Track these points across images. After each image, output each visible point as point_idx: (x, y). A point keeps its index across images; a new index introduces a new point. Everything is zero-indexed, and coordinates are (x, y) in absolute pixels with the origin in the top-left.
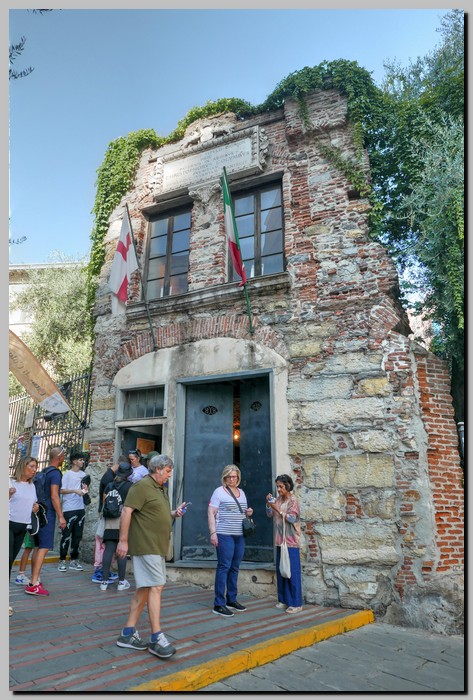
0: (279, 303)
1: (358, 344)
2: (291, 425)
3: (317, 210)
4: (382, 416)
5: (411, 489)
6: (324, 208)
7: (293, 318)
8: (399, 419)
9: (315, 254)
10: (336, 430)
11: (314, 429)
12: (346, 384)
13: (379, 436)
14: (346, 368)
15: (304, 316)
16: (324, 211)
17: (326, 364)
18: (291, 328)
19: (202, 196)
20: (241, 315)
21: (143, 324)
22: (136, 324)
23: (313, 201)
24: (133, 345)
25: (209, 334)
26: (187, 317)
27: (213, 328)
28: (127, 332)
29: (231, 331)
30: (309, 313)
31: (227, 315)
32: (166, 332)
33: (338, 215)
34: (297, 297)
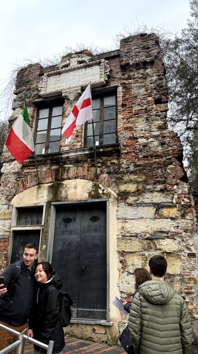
0: (113, 161)
1: (159, 187)
2: (119, 233)
3: (137, 109)
4: (174, 230)
5: (191, 276)
6: (140, 108)
7: (121, 170)
8: (184, 233)
9: (135, 134)
10: (145, 237)
11: (133, 236)
12: (152, 210)
13: (172, 243)
14: (152, 200)
15: (128, 169)
16: (141, 110)
17: (140, 198)
18: (119, 176)
19: (70, 97)
20: (90, 167)
21: (32, 169)
22: (28, 169)
23: (135, 104)
24: (25, 181)
25: (72, 177)
26: (59, 166)
27: (74, 173)
28: (22, 173)
29: (85, 175)
30: (131, 168)
31: (83, 166)
32: (46, 174)
33: (149, 113)
34: (124, 158)
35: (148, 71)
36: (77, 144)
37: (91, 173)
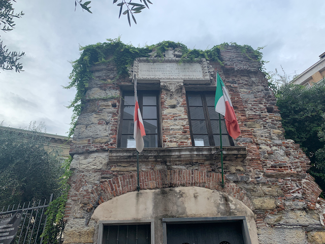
0: (238, 168)
1: (301, 204)
3: (250, 113)
6: (254, 113)
7: (250, 179)
9: (255, 140)
12: (301, 234)
14: (298, 221)
15: (258, 180)
16: (255, 115)
17: (283, 217)
18: (250, 186)
19: (171, 88)
20: (210, 172)
21: (124, 167)
22: (118, 166)
23: (246, 108)
24: (114, 183)
25: (187, 183)
26: (166, 167)
27: (189, 178)
28: (107, 171)
29: (205, 183)
30: (261, 178)
31: (200, 170)
32: (147, 176)
33: (264, 119)
34: (249, 165)
35: (253, 79)
36: (186, 141)
37: (213, 180)
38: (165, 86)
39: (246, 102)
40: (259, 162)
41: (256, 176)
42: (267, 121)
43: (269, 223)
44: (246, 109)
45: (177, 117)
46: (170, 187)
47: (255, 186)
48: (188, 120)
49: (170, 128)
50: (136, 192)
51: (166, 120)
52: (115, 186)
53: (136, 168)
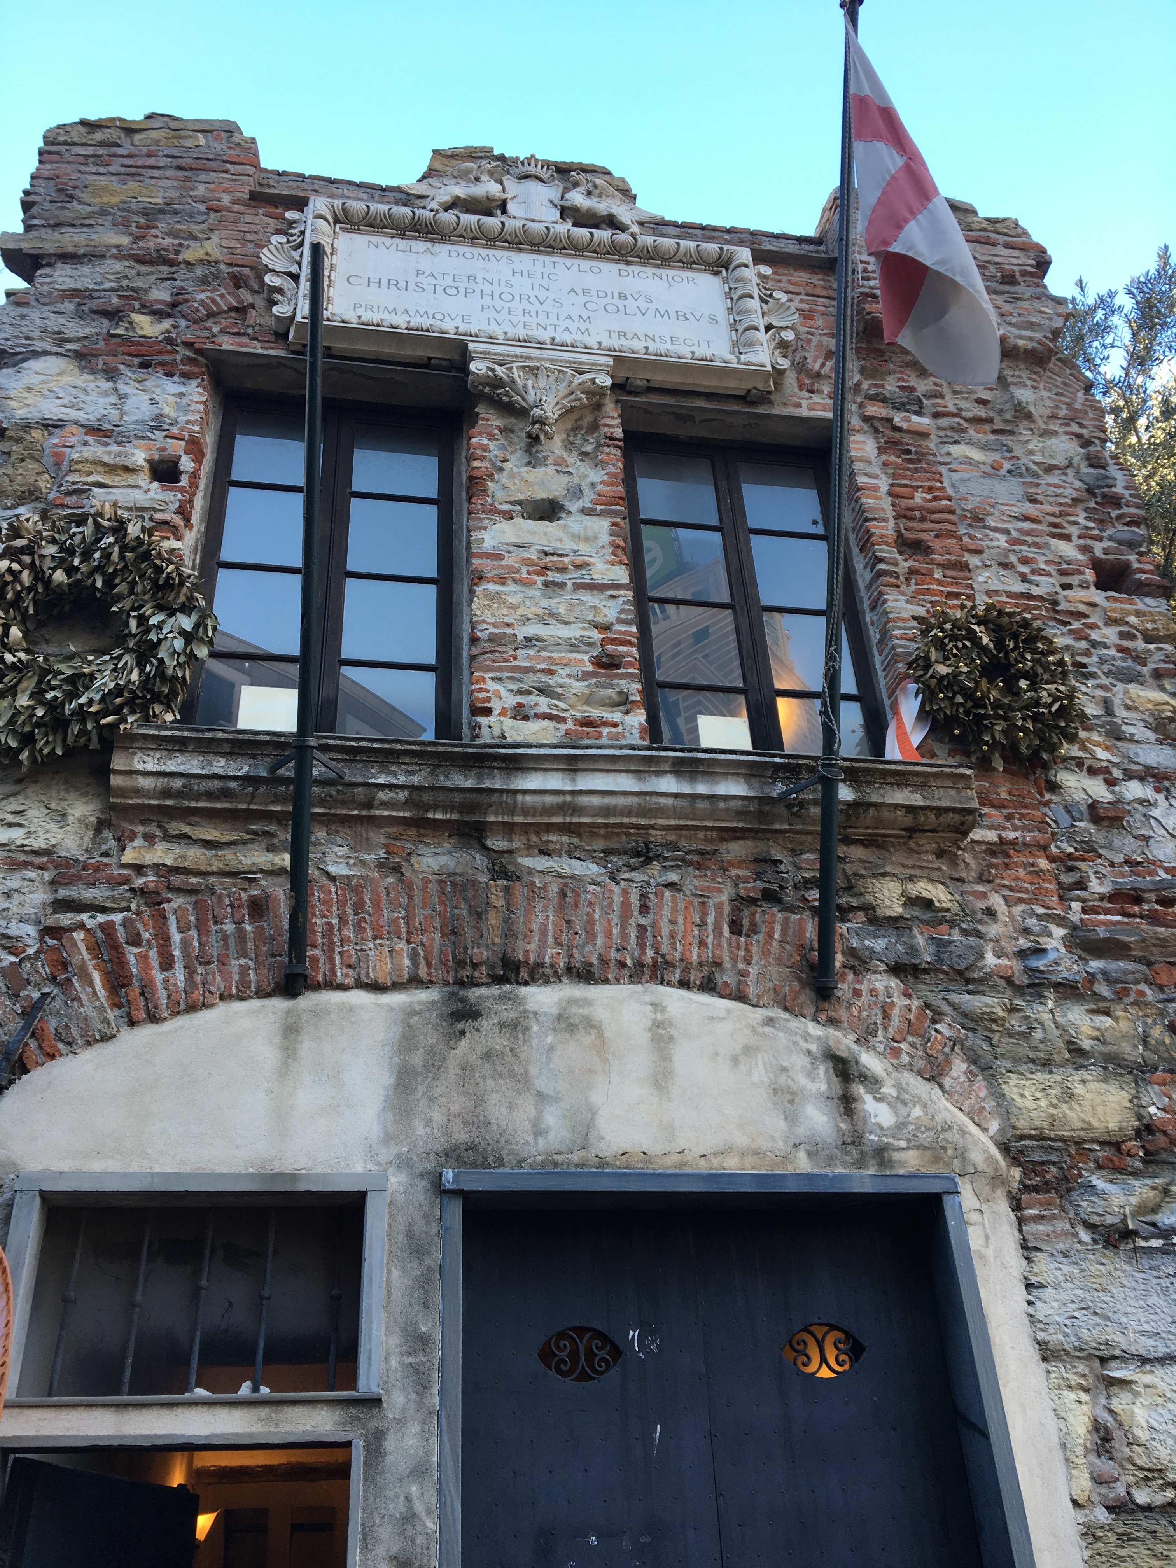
0: (924, 889)
3: (996, 585)
6: (1019, 587)
7: (990, 960)
15: (1035, 964)
16: (1022, 595)
18: (989, 1002)
19: (531, 397)
20: (753, 901)
21: (208, 844)
22: (168, 837)
23: (979, 552)
24: (135, 940)
25: (604, 962)
26: (480, 860)
27: (624, 935)
28: (97, 869)
29: (718, 964)
30: (1052, 956)
31: (688, 888)
32: (359, 907)
33: (1076, 625)
34: (981, 880)
35: (1024, 395)
36: (616, 716)
37: (766, 954)
38: (497, 383)
39: (978, 519)
40: (1043, 863)
41: (1023, 943)
42: (1094, 635)
43: (1095, 1219)
44: (974, 561)
45: (563, 570)
46: (500, 980)
47: (1018, 1002)
48: (630, 594)
49: (523, 632)
50: (279, 1004)
51: (492, 587)
52: (143, 958)
53: (285, 859)
